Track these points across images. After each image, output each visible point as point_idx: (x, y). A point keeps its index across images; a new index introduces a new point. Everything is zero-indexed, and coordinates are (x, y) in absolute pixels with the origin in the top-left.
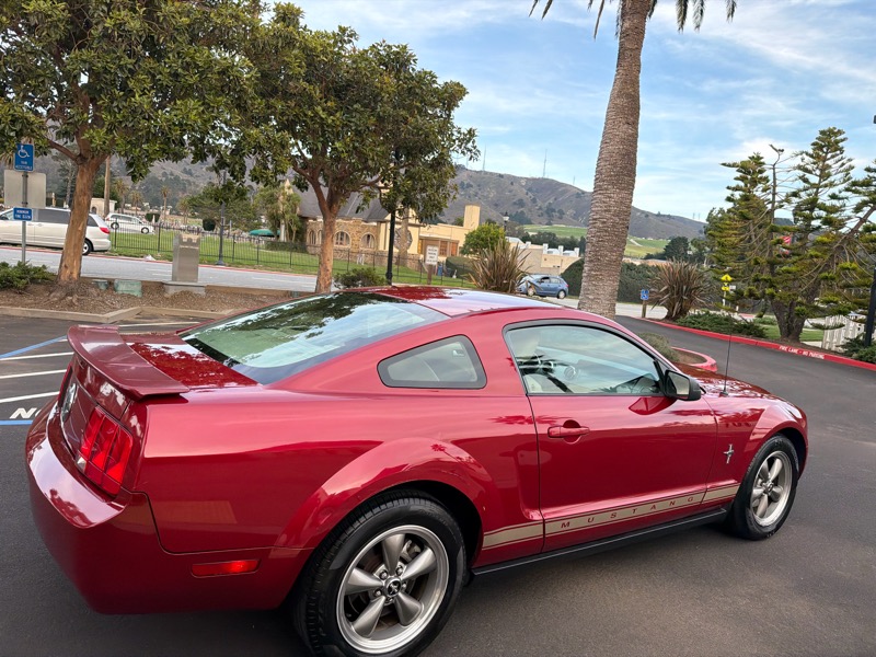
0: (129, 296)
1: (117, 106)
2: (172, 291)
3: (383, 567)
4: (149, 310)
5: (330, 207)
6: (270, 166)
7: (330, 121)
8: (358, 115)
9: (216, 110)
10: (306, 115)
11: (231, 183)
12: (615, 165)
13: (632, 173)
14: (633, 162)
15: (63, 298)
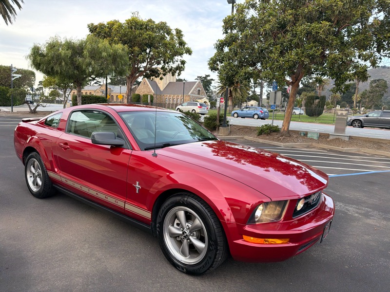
0: (310, 139)
2: (331, 138)
15: (279, 137)
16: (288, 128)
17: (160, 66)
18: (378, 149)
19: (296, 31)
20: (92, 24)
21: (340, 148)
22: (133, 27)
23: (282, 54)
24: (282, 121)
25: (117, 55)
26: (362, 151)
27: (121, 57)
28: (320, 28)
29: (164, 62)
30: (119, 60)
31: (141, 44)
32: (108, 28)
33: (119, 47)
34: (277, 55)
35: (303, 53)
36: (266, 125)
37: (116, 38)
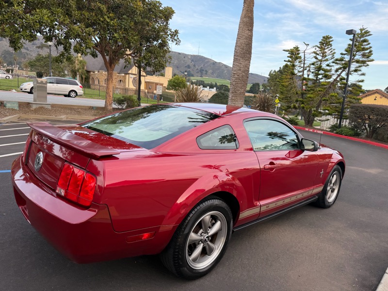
0: (13, 110)
1: (5, 11)
2: (34, 107)
3: (201, 231)
4: (24, 116)
5: (111, 66)
6: (83, 45)
7: (112, 23)
8: (125, 21)
9: (56, 16)
10: (100, 20)
11: (64, 53)
12: (243, 49)
13: (250, 53)
14: (250, 48)
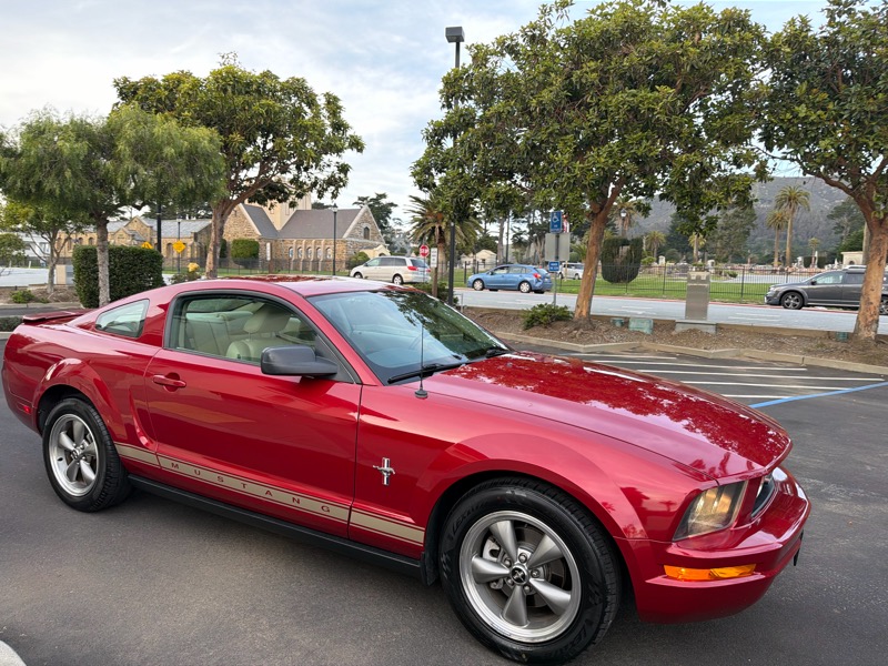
2: (679, 328)
15: (570, 332)
16: (588, 312)
17: (288, 177)
18: (777, 349)
19: (606, 106)
20: (126, 80)
21: (701, 351)
22: (229, 89)
23: (578, 153)
24: (575, 297)
25: (197, 152)
26: (746, 354)
27: (207, 157)
28: (657, 100)
29: (298, 168)
30: (202, 164)
31: (247, 128)
32: (166, 89)
33: (203, 135)
34: (567, 156)
35: (623, 152)
36: (541, 306)
37: (186, 113)
